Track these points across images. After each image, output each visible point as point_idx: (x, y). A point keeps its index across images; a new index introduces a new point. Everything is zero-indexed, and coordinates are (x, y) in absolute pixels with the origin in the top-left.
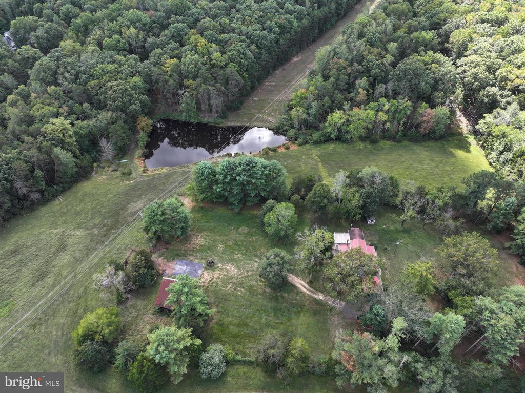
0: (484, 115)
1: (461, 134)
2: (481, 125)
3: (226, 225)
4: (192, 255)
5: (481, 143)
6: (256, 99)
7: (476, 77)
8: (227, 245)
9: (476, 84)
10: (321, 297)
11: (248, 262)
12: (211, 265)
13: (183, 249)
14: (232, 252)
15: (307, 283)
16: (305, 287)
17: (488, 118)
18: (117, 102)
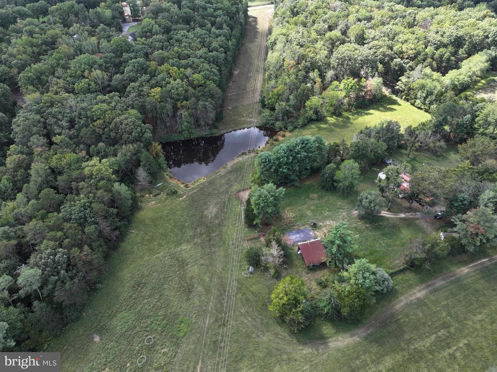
0: (400, 78)
1: (385, 96)
2: (400, 85)
3: (297, 198)
4: (295, 225)
5: (404, 97)
6: (230, 108)
7: (384, 55)
8: (311, 210)
9: (386, 59)
10: (403, 215)
11: (337, 214)
12: (315, 226)
13: (283, 224)
14: (320, 213)
15: (387, 211)
16: (388, 214)
17: (403, 79)
18: (133, 134)
